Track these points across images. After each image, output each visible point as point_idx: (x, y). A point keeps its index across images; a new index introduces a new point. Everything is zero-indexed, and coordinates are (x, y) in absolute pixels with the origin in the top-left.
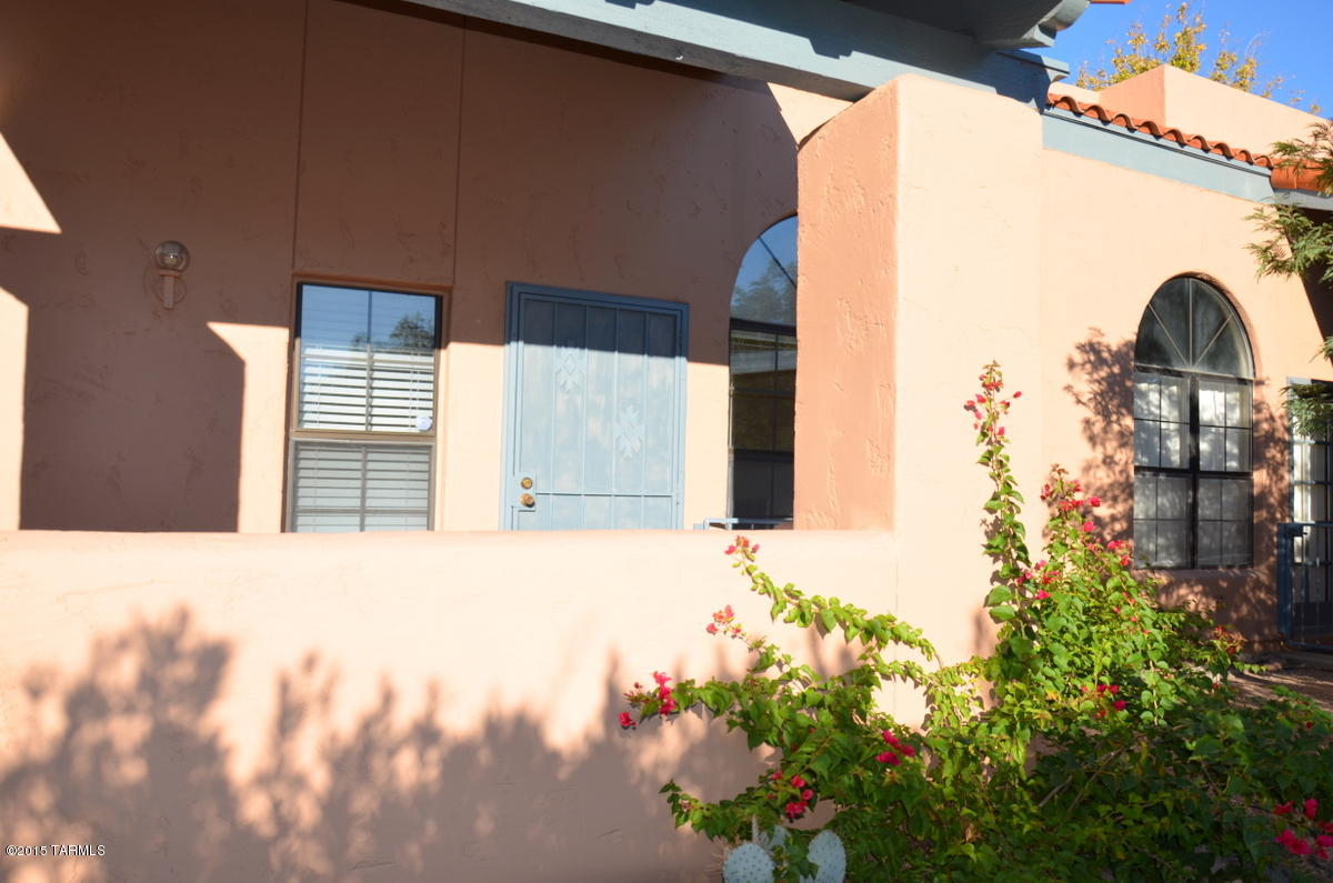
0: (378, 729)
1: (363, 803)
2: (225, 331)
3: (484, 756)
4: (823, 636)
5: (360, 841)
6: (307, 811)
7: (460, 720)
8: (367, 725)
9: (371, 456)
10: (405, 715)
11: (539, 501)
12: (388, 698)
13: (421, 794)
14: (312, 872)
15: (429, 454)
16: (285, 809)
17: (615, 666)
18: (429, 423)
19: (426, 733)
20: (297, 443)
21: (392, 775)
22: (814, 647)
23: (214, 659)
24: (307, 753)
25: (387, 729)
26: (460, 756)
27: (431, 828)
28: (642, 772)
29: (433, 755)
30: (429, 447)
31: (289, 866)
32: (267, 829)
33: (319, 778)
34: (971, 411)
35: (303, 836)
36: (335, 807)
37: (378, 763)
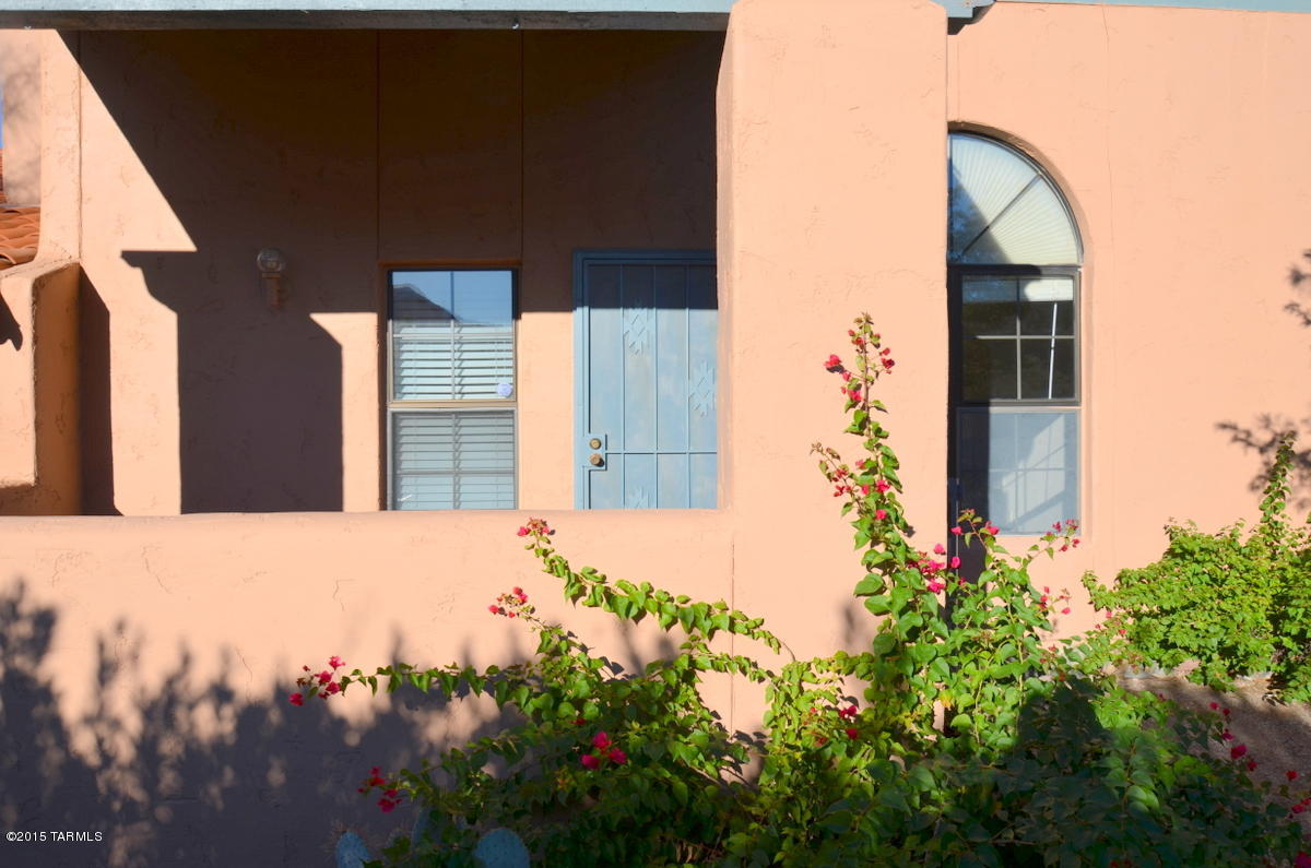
0: (179, 686)
1: (169, 746)
2: (324, 320)
3: (275, 716)
4: (637, 623)
5: (168, 779)
6: (125, 750)
7: (252, 683)
8: (170, 682)
9: (463, 422)
10: (202, 675)
11: (611, 461)
12: (186, 660)
13: (218, 744)
14: (131, 799)
15: (513, 418)
16: (107, 745)
17: (398, 641)
18: (509, 389)
19: (221, 693)
20: (394, 414)
21: (192, 725)
22: (625, 632)
23: (46, 621)
24: (122, 701)
25: (187, 686)
26: (251, 715)
27: (229, 774)
28: (431, 745)
29: (228, 711)
30: (512, 412)
31: (113, 792)
32: (93, 760)
33: (133, 723)
34: (837, 374)
35: (121, 768)
36: (146, 748)
37: (180, 714)
